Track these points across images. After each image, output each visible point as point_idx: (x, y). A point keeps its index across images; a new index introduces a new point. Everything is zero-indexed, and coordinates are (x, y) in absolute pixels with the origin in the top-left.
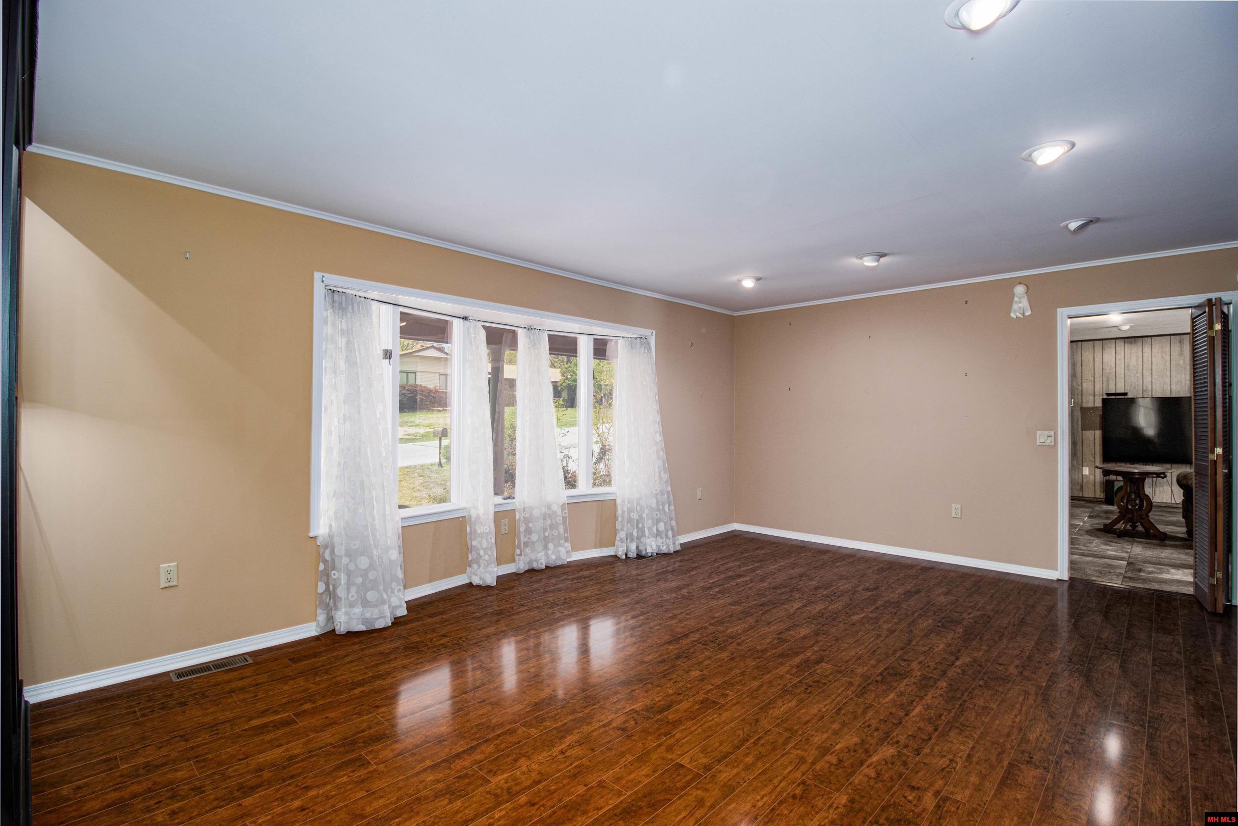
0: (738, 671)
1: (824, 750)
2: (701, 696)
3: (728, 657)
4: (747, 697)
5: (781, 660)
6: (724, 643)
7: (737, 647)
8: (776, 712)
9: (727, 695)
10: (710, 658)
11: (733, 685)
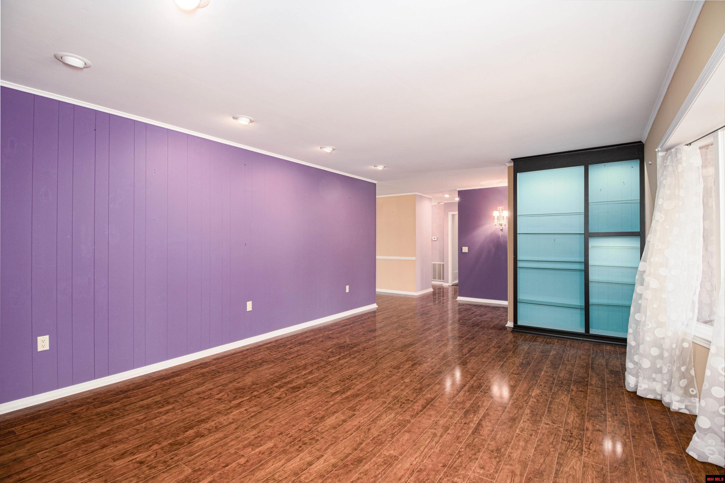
0: (384, 383)
1: (354, 358)
2: (401, 370)
3: (391, 392)
4: (380, 372)
5: (358, 393)
6: (395, 403)
7: (385, 400)
8: (368, 367)
9: (389, 372)
10: (402, 390)
11: (387, 376)
